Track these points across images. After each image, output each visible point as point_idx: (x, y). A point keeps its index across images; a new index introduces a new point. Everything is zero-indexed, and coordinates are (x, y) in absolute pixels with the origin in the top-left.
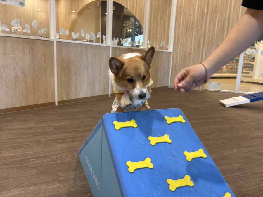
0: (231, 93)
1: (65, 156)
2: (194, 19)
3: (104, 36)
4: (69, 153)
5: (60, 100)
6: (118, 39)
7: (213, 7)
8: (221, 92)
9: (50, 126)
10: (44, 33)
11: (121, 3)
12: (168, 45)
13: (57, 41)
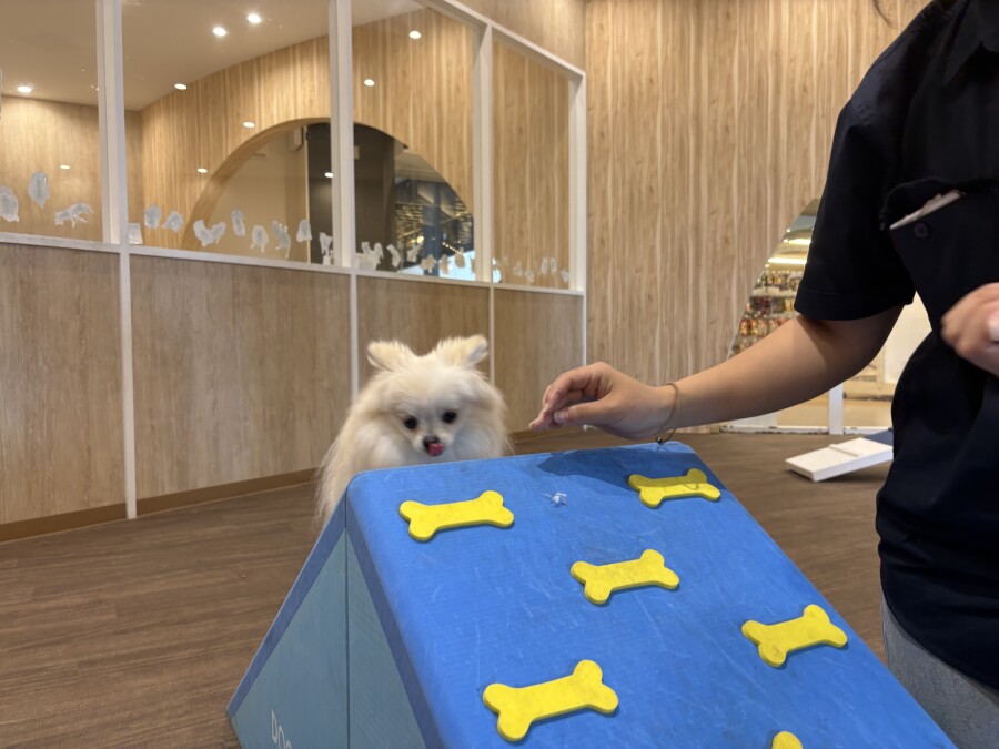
0: (815, 433)
1: (167, 726)
2: (653, 174)
3: (323, 237)
4: (187, 713)
5: (146, 494)
6: (378, 246)
7: (715, 130)
8: (780, 433)
9: (100, 602)
10: (78, 224)
11: (381, 128)
12: (568, 270)
13: (131, 255)
